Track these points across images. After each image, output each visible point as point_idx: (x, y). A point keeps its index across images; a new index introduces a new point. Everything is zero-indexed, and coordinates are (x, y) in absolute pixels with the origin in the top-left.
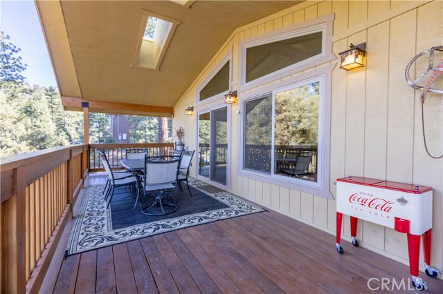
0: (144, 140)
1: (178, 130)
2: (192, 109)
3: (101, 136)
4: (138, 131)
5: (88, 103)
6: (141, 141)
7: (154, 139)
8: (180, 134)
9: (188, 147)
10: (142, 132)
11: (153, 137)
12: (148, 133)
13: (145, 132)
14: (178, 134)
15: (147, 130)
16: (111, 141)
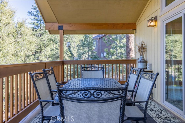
0: (116, 57)
1: (140, 46)
2: (155, 19)
3: (90, 54)
4: (111, 50)
5: (62, 26)
6: (114, 58)
7: (123, 56)
8: (142, 49)
9: (151, 65)
10: (115, 50)
11: (123, 54)
12: (119, 51)
13: (117, 50)
14: (139, 50)
15: (118, 48)
16: (96, 58)
